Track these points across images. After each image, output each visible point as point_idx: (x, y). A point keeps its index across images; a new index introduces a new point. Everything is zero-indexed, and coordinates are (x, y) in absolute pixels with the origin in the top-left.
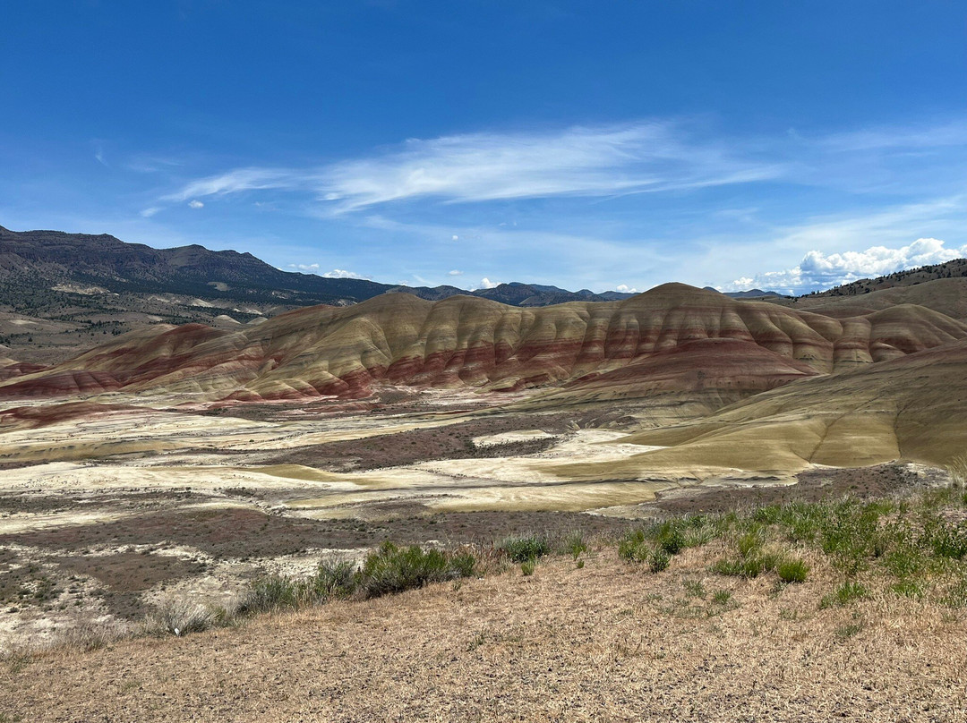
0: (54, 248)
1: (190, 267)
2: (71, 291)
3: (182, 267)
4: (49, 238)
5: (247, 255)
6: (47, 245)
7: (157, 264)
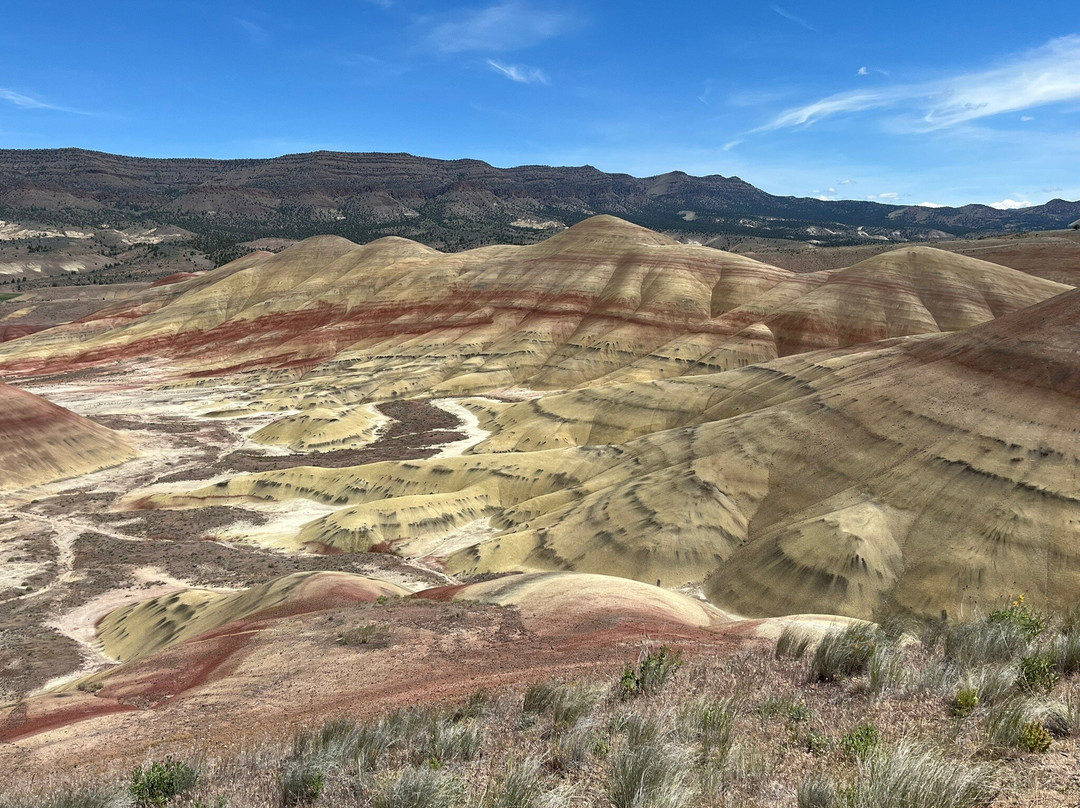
0: (535, 182)
1: (668, 196)
2: (528, 226)
3: (660, 197)
4: (531, 172)
5: (735, 180)
6: (529, 180)
7: (632, 195)
